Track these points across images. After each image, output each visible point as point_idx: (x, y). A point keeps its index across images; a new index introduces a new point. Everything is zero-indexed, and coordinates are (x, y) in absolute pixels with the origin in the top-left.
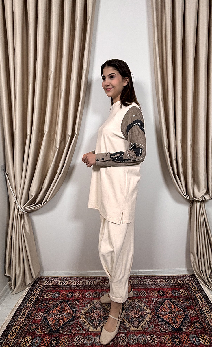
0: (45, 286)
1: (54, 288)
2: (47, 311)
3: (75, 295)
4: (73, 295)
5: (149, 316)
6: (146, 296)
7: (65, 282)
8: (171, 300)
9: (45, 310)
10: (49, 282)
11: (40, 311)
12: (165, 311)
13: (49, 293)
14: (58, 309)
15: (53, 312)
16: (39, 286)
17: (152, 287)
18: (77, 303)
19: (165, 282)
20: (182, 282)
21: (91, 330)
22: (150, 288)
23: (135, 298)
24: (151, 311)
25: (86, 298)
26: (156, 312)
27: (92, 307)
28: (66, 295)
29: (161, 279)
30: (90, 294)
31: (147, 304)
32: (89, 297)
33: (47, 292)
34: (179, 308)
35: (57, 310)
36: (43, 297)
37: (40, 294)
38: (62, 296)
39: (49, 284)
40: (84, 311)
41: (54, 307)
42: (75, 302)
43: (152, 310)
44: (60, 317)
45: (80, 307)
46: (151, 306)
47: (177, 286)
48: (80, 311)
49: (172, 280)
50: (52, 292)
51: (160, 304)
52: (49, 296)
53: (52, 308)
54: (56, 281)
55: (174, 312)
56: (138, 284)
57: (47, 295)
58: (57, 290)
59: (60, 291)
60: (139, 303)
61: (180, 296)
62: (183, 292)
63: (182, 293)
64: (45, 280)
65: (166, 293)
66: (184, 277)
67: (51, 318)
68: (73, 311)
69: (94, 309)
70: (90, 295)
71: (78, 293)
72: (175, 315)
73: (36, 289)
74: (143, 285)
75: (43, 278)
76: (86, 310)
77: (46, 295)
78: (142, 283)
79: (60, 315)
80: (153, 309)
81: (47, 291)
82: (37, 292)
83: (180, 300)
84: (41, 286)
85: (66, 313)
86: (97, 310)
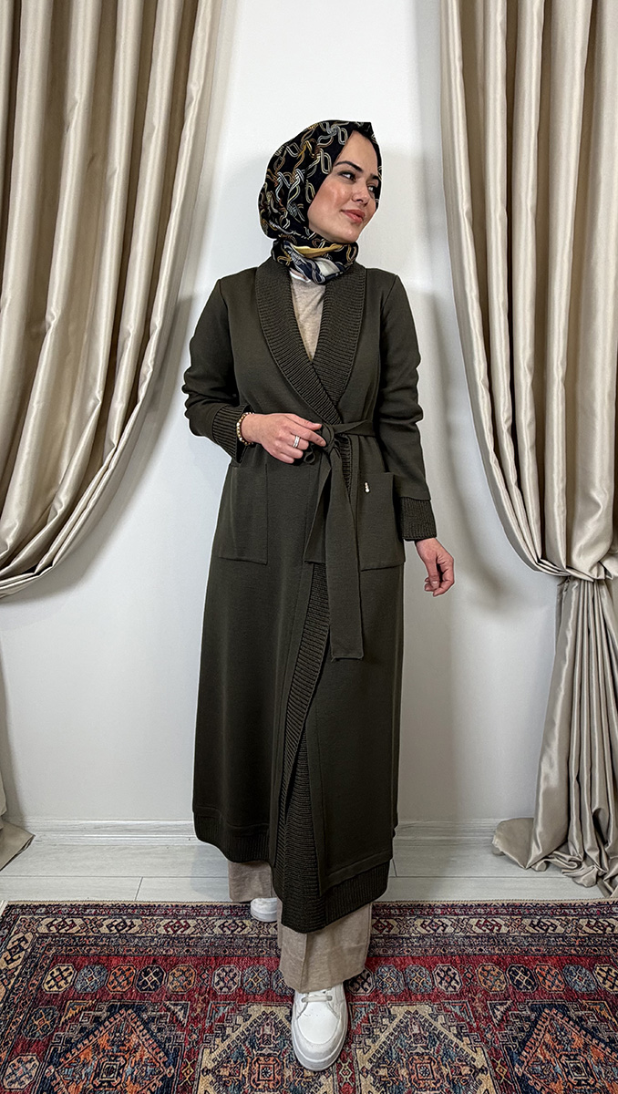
0: (44, 936)
1: (83, 945)
2: (55, 1050)
3: (171, 978)
4: (161, 980)
5: (487, 1082)
6: (461, 989)
7: (129, 924)
8: (564, 1010)
9: (47, 1046)
10: (63, 920)
11: (25, 1050)
12: (549, 1062)
13: (63, 968)
14: (103, 1041)
15: (82, 1057)
16: (18, 940)
17: (481, 950)
18: (180, 1015)
19: (531, 930)
20: (600, 932)
22: (475, 954)
23: (419, 998)
24: (493, 1061)
25: (215, 993)
26: (514, 1066)
27: (243, 1034)
28: (131, 979)
29: (514, 915)
30: (231, 974)
31: (471, 1029)
32: (230, 988)
33: (54, 964)
34: (603, 1046)
35: (98, 1046)
36: (39, 988)
37: (26, 973)
38: (119, 985)
39: (63, 931)
40: (213, 1056)
41: (86, 1033)
42: (174, 1013)
43: (494, 1055)
44: (109, 1082)
45: (195, 1036)
46: (488, 1035)
47: (579, 946)
48: (193, 1055)
49: (557, 923)
50: (74, 964)
51: (521, 1030)
52: (62, 983)
53: (75, 1036)
54: (91, 918)
55: (587, 1062)
56: (422, 937)
57: (54, 979)
58: (95, 955)
59: (108, 960)
60: (436, 1019)
61: (599, 995)
62: (607, 973)
63: (605, 979)
64: (45, 913)
65: (541, 979)
66: (604, 910)
68: (167, 1054)
69: (253, 1047)
70: (232, 979)
71: (184, 973)
72: (591, 1081)
73: (9, 950)
74: (442, 941)
75: (36, 907)
76: (220, 1049)
77: (49, 978)
78: (440, 931)
79: (110, 1071)
80: (496, 1050)
81: (55, 960)
82: (11, 966)
83: (600, 1009)
84: (29, 937)
85: (137, 1064)
86: (263, 1052)
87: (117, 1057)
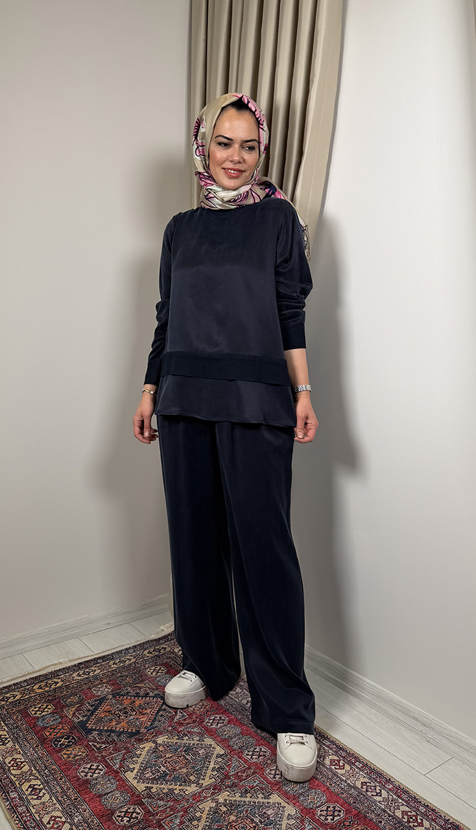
0: (173, 653)
2: (120, 692)
9: (120, 689)
11: (112, 684)
13: (162, 669)
14: (138, 703)
15: (124, 701)
16: (163, 648)
18: (178, 718)
21: (130, 776)
22: (371, 820)
23: (297, 804)
25: (203, 722)
27: (189, 744)
30: (221, 721)
32: (212, 725)
35: (134, 702)
36: (145, 669)
37: (149, 661)
40: (166, 740)
41: (137, 695)
44: (120, 716)
45: (170, 728)
48: (159, 733)
50: (168, 670)
52: (154, 674)
53: (132, 693)
56: (352, 787)
57: (154, 670)
60: (288, 819)
67: (108, 707)
68: (151, 725)
69: (185, 751)
70: (218, 723)
73: (155, 649)
76: (172, 741)
77: (153, 668)
79: (126, 713)
82: (148, 655)
84: (168, 649)
85: (137, 719)
86: (187, 757)
87: (135, 711)
